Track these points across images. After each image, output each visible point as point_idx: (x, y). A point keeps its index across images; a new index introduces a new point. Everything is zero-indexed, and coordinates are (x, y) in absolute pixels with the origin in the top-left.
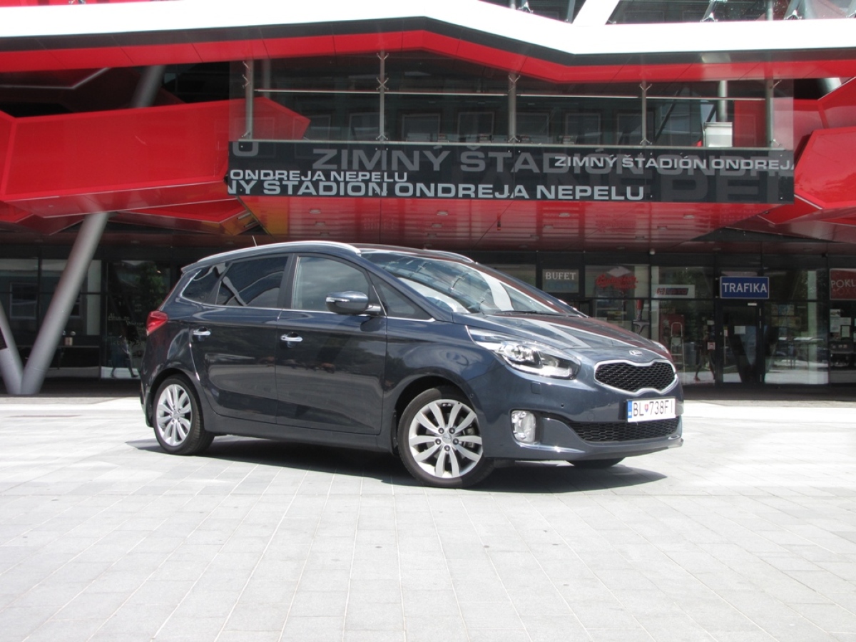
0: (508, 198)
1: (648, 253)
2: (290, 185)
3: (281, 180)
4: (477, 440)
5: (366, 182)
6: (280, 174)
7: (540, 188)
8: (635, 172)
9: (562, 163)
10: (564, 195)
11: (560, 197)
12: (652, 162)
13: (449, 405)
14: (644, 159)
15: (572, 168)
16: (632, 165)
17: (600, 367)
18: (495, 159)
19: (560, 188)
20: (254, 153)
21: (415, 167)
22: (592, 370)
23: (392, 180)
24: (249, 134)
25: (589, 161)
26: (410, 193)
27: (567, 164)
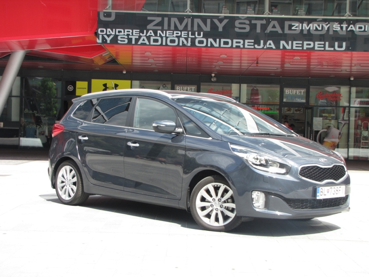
0: (263, 48)
1: (349, 79)
2: (134, 38)
3: (128, 35)
4: (232, 205)
5: (178, 37)
6: (127, 31)
7: (282, 43)
8: (341, 33)
9: (296, 27)
10: (296, 47)
11: (294, 48)
12: (351, 27)
13: (219, 186)
14: (347, 25)
15: (302, 30)
16: (339, 29)
17: (302, 168)
18: (255, 25)
19: (295, 42)
20: (113, 18)
21: (208, 29)
22: (297, 170)
23: (194, 37)
24: (110, 7)
25: (313, 26)
26: (205, 44)
27: (299, 28)
